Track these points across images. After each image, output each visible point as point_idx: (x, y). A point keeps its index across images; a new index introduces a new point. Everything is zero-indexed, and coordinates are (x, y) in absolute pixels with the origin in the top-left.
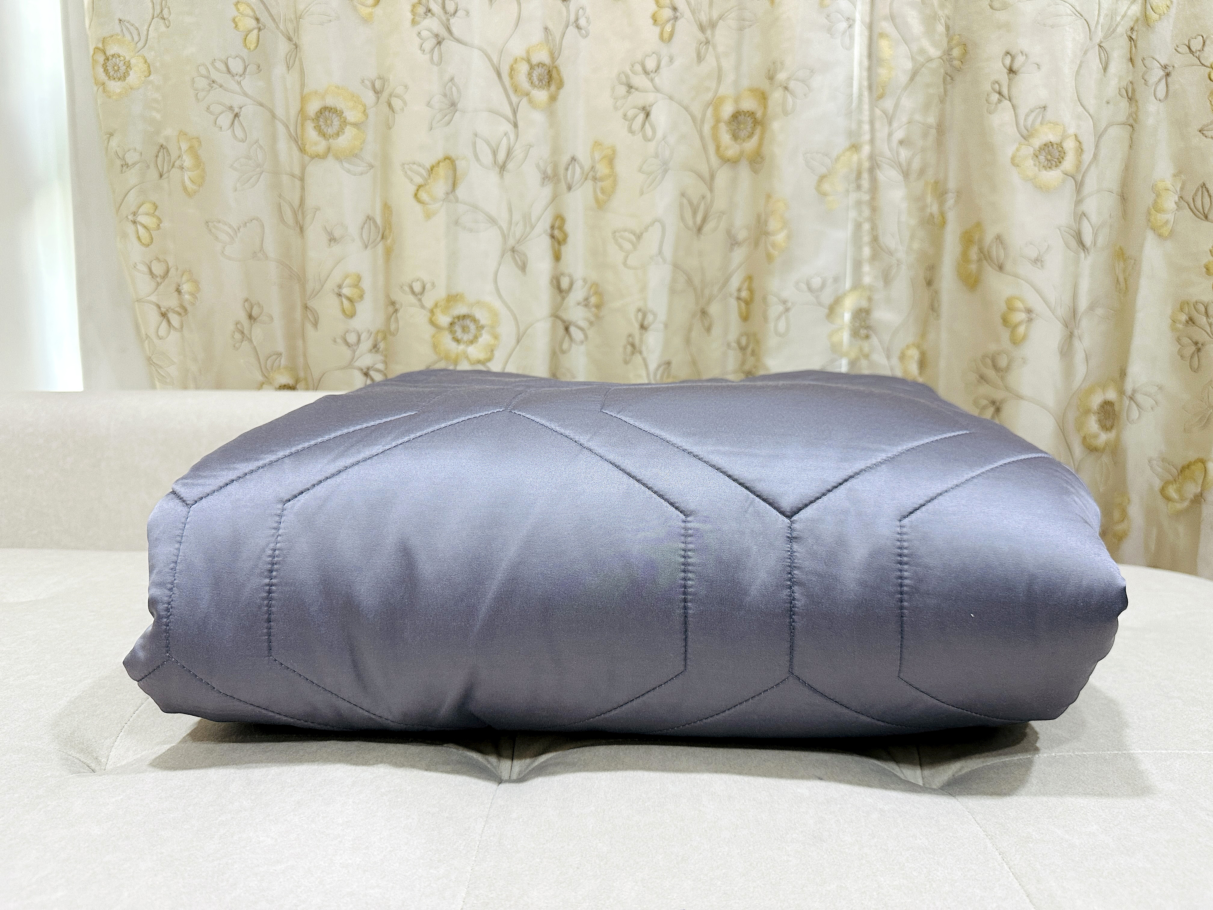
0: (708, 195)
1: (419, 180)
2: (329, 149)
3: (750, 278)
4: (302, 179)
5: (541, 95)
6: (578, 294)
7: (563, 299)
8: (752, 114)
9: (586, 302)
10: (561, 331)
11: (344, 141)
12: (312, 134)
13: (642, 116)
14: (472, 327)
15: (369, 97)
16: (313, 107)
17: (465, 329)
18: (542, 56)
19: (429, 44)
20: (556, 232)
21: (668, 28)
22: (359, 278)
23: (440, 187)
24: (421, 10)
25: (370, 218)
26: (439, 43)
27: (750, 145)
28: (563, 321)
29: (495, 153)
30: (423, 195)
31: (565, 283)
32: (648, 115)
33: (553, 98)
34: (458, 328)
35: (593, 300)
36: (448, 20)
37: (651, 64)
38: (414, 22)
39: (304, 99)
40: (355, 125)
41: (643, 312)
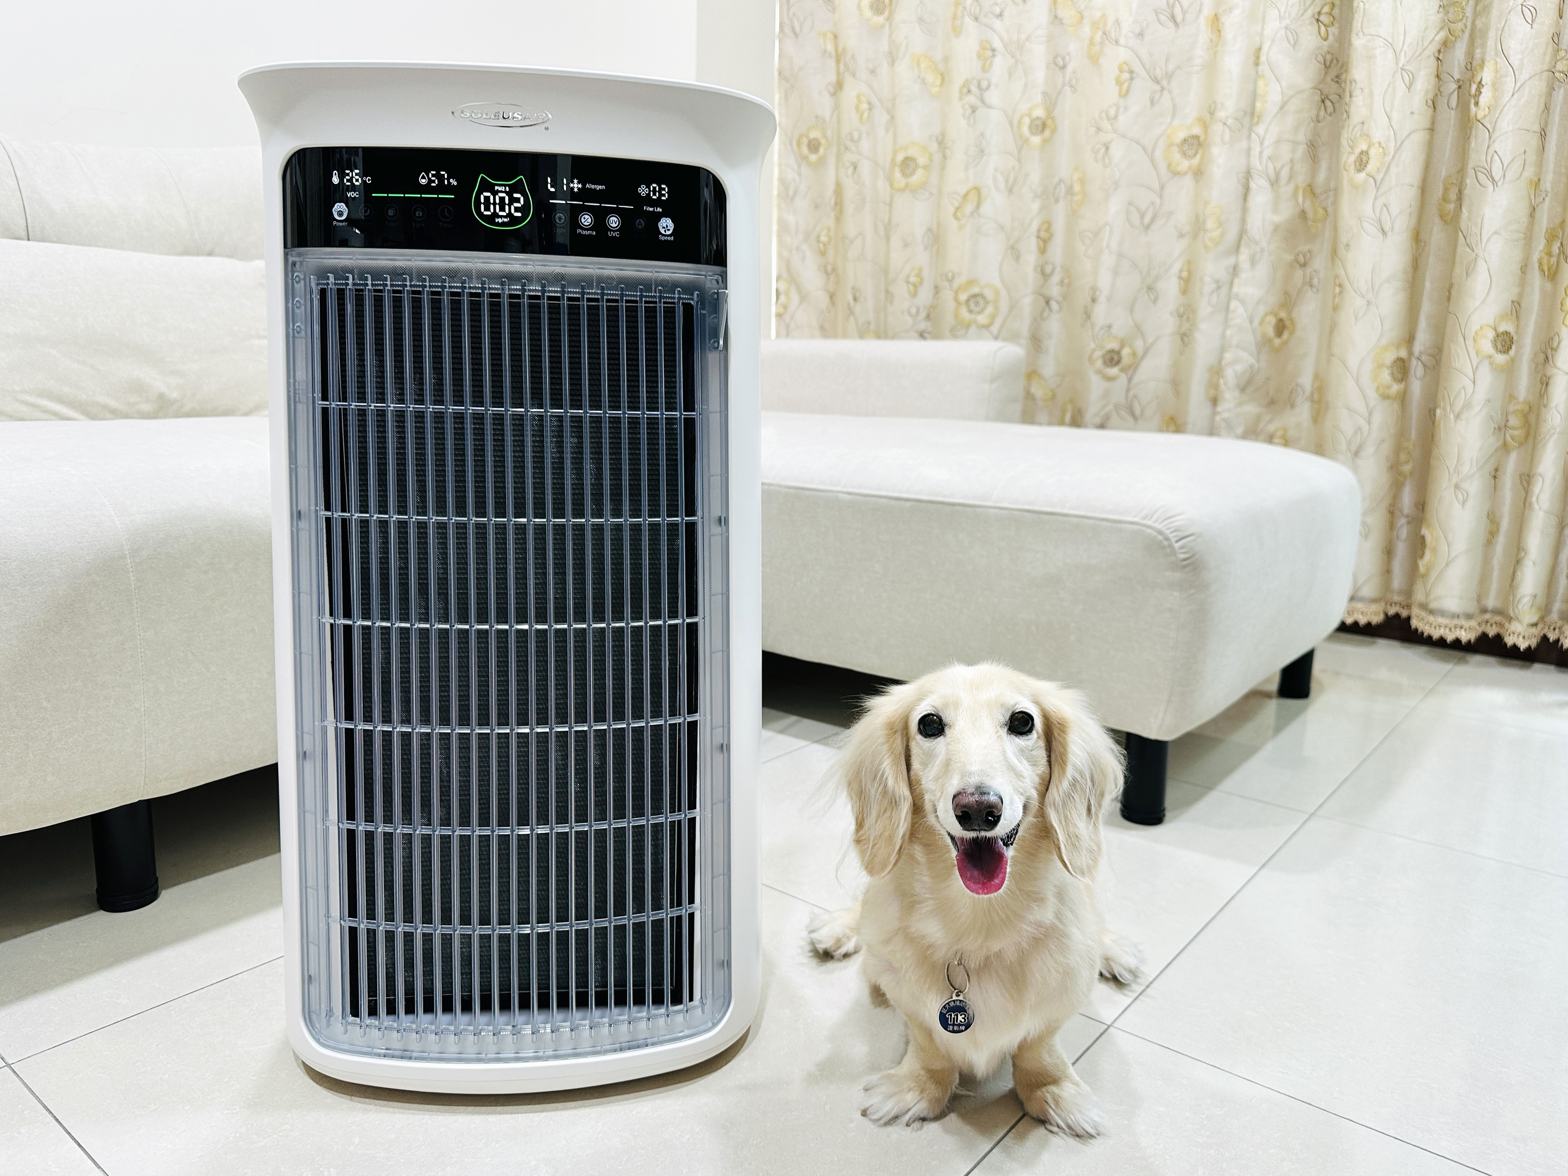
0: (1158, 201)
1: (956, 204)
2: (907, 185)
3: (1189, 262)
4: (890, 205)
5: (1036, 140)
6: (1056, 278)
7: (1046, 281)
8: (1197, 137)
9: (1061, 283)
10: (1043, 304)
11: (918, 177)
12: (898, 175)
13: (1103, 150)
14: (982, 302)
15: (934, 146)
16: (900, 157)
17: (977, 304)
18: (1039, 112)
19: (969, 111)
20: (1043, 234)
21: (1125, 86)
22: (920, 270)
23: (969, 208)
24: (965, 90)
25: (929, 230)
26: (974, 112)
27: (1196, 161)
28: (1044, 297)
29: (1007, 181)
30: (959, 214)
31: (1048, 269)
32: (1107, 149)
33: (1045, 141)
34: (972, 303)
35: (1066, 281)
36: (981, 94)
37: (1112, 112)
38: (961, 99)
39: (895, 153)
40: (925, 167)
41: (1094, 289)
